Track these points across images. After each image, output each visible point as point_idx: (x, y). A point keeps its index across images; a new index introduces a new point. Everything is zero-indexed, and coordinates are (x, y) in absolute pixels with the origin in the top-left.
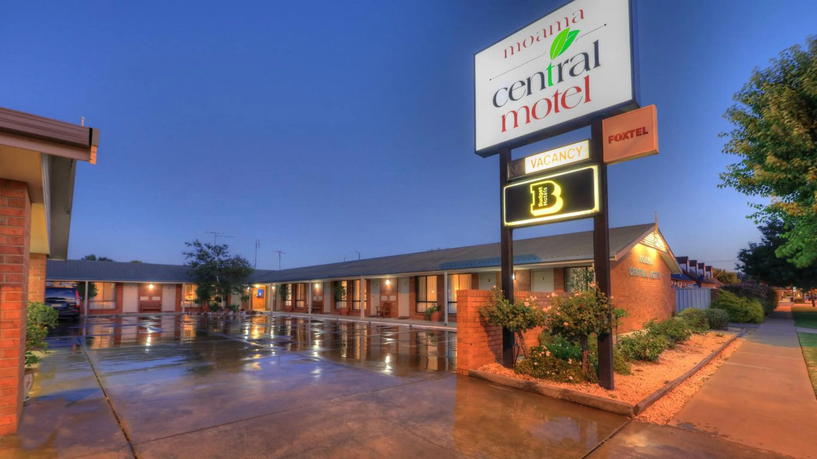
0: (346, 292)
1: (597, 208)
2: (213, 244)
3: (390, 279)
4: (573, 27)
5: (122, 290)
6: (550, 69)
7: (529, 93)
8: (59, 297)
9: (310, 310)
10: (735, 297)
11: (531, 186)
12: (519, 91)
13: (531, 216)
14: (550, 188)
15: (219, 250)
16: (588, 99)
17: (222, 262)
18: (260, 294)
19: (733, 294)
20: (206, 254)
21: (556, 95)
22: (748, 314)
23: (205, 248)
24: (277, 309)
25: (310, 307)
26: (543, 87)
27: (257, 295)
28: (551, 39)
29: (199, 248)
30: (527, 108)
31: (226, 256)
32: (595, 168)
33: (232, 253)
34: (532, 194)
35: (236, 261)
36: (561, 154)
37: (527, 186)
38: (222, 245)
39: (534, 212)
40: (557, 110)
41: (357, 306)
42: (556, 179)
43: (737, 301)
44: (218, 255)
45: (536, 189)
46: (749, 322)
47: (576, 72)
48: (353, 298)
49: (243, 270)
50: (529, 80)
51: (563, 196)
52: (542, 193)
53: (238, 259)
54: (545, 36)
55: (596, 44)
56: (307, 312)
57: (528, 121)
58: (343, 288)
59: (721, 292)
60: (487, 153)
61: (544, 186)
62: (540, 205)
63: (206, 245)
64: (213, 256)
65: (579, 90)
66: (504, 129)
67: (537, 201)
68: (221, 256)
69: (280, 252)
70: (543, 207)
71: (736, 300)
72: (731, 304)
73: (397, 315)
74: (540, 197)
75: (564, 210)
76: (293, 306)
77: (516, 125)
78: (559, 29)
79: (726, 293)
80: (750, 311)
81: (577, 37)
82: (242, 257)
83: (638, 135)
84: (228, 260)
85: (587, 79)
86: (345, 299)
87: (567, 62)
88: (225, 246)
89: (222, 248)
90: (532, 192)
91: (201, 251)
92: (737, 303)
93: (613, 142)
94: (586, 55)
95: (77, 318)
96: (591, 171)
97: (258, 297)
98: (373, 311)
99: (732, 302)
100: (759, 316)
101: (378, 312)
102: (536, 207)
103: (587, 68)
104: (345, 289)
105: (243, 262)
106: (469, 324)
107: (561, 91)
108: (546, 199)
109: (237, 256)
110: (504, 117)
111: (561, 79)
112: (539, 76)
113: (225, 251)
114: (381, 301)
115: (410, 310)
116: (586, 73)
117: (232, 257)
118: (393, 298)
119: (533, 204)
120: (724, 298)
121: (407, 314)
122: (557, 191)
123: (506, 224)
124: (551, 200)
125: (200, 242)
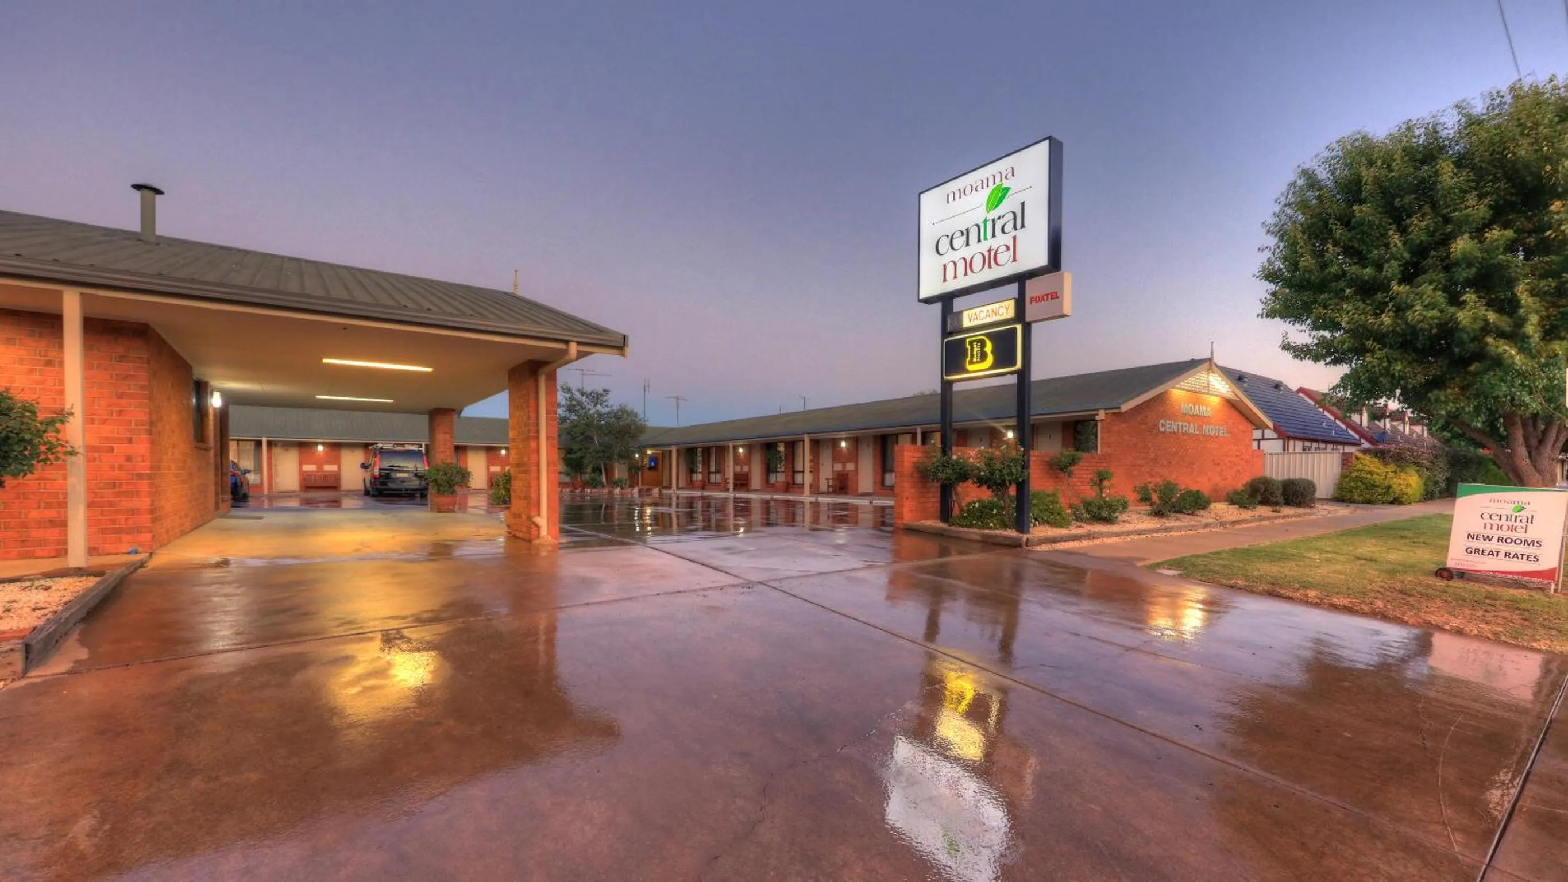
0: (783, 458)
1: (1019, 365)
2: (588, 389)
3: (846, 439)
4: (1006, 184)
5: (466, 456)
6: (985, 222)
7: (968, 245)
8: (396, 465)
9: (731, 486)
10: (1378, 465)
11: (968, 340)
12: (959, 242)
13: (967, 371)
14: (983, 344)
15: (597, 398)
16: (1014, 260)
17: (600, 415)
18: (653, 464)
19: (1376, 460)
20: (580, 403)
21: (990, 251)
22: (1391, 490)
23: (578, 395)
24: (681, 485)
25: (731, 481)
26: (979, 241)
27: (648, 466)
28: (987, 191)
29: (568, 395)
30: (965, 259)
31: (607, 406)
32: (1019, 327)
33: (614, 402)
34: (967, 349)
35: (620, 413)
36: (993, 311)
37: (963, 340)
38: (600, 391)
39: (970, 367)
40: (990, 267)
41: (799, 478)
42: (987, 335)
43: (1379, 471)
44: (595, 405)
45: (971, 343)
46: (1392, 503)
47: (1006, 230)
48: (793, 467)
49: (633, 427)
50: (967, 230)
51: (993, 352)
52: (976, 349)
53: (623, 410)
54: (982, 188)
55: (1023, 204)
56: (728, 490)
57: (966, 274)
58: (779, 452)
59: (1357, 458)
60: (928, 301)
61: (978, 341)
62: (975, 360)
63: (579, 390)
64: (589, 406)
65: (1008, 248)
66: (945, 280)
67: (972, 356)
68: (599, 407)
69: (678, 398)
70: (977, 362)
71: (1379, 469)
72: (1369, 476)
73: (857, 490)
74: (975, 353)
75: (994, 366)
76: (704, 482)
77: (955, 277)
78: (994, 183)
79: (1365, 459)
80: (1395, 486)
81: (1008, 194)
82: (628, 408)
83: (1052, 299)
84: (609, 413)
85: (1015, 238)
86: (783, 469)
87: (999, 218)
88: (605, 391)
89: (601, 395)
90: (968, 347)
91: (571, 399)
92: (1378, 474)
93: (1034, 303)
94: (1014, 214)
95: (425, 492)
96: (1014, 330)
97: (650, 468)
98: (823, 486)
99: (1370, 473)
100: (1407, 494)
101: (829, 486)
102: (971, 362)
103: (1015, 228)
104: (783, 455)
105: (630, 414)
106: (905, 478)
107: (994, 247)
108: (979, 355)
109: (620, 405)
110: (945, 266)
111: (994, 236)
112: (976, 228)
113: (604, 399)
114: (833, 471)
115: (875, 483)
116: (1013, 233)
117: (615, 408)
118: (850, 467)
119: (968, 359)
120: (1360, 466)
121: (871, 490)
122: (989, 347)
123: (945, 378)
124: (983, 356)
125: (570, 385)
